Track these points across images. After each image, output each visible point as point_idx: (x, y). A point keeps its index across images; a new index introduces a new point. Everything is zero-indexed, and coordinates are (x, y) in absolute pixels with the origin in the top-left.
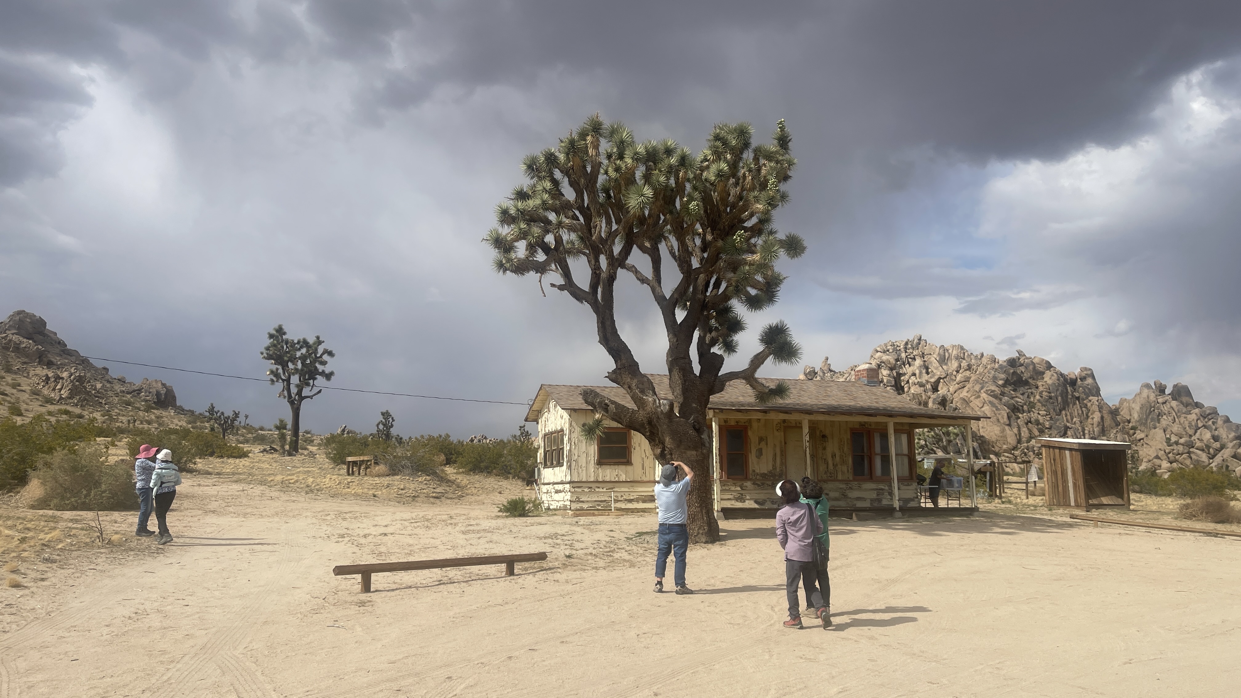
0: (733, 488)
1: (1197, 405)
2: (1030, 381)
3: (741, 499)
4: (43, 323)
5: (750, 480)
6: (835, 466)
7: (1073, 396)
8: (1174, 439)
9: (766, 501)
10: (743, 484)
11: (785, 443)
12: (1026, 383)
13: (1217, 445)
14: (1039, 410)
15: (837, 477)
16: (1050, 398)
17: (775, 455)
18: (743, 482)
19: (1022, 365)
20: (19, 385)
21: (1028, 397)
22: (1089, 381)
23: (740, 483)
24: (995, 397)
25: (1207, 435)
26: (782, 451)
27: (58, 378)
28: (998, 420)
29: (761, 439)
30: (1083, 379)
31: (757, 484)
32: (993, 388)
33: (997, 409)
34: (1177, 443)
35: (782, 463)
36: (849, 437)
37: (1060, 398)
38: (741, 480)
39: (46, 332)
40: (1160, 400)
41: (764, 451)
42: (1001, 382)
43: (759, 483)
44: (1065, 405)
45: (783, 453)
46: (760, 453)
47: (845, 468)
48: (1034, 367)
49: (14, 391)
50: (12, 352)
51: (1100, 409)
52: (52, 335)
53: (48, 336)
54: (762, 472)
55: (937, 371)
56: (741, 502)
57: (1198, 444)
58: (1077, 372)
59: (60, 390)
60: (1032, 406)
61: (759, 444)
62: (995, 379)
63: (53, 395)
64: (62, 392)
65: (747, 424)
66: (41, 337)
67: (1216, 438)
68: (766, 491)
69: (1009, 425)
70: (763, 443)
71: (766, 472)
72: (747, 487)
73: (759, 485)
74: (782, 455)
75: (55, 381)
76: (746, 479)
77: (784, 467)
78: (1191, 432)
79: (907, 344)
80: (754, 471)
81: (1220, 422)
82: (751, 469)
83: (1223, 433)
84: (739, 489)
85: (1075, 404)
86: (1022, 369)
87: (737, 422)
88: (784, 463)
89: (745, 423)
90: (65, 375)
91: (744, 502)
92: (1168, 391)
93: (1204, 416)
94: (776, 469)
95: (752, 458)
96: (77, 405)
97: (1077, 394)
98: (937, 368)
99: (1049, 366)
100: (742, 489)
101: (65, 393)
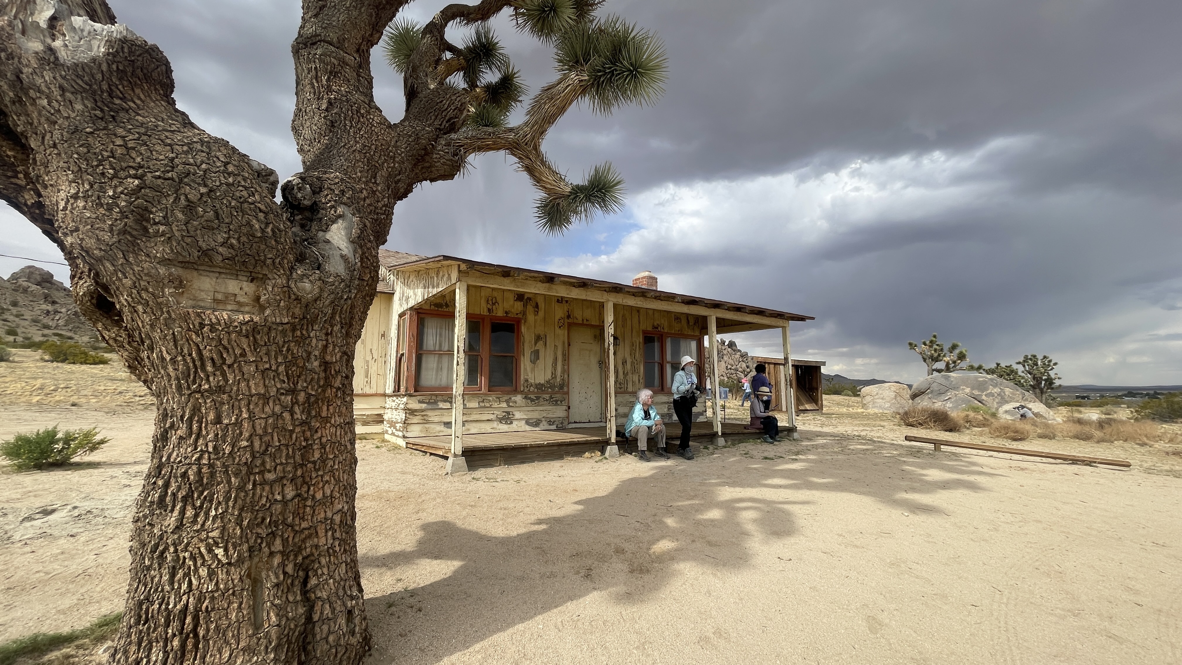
0: (496, 405)
1: (739, 351)
3: (507, 419)
4: (52, 276)
5: (522, 392)
6: (625, 374)
8: (729, 367)
9: (542, 421)
10: (510, 398)
11: (569, 345)
13: (748, 370)
15: (627, 388)
17: (556, 359)
18: (511, 396)
20: (23, 315)
23: (506, 397)
25: (744, 365)
26: (564, 355)
27: (56, 312)
29: (538, 338)
31: (530, 398)
34: (730, 369)
35: (563, 371)
36: (641, 340)
38: (508, 393)
39: (53, 281)
40: (723, 348)
41: (541, 354)
43: (532, 396)
45: (566, 358)
46: (536, 355)
47: (636, 378)
49: (17, 319)
50: (21, 293)
52: (59, 284)
53: (55, 284)
54: (537, 382)
56: (506, 423)
57: (740, 369)
59: (58, 320)
61: (536, 344)
63: (51, 324)
64: (60, 321)
65: (520, 316)
66: (49, 285)
67: (748, 367)
68: (541, 408)
70: (540, 344)
71: (542, 382)
72: (516, 402)
73: (532, 400)
74: (564, 360)
75: (54, 314)
76: (516, 391)
77: (566, 376)
78: (737, 363)
80: (527, 381)
81: (749, 359)
82: (522, 378)
83: (750, 364)
84: (504, 405)
87: (506, 313)
88: (566, 371)
89: (517, 314)
90: (64, 310)
91: (511, 423)
92: (726, 344)
93: (742, 356)
94: (556, 377)
95: (525, 363)
96: (71, 331)
100: (509, 406)
101: (61, 322)
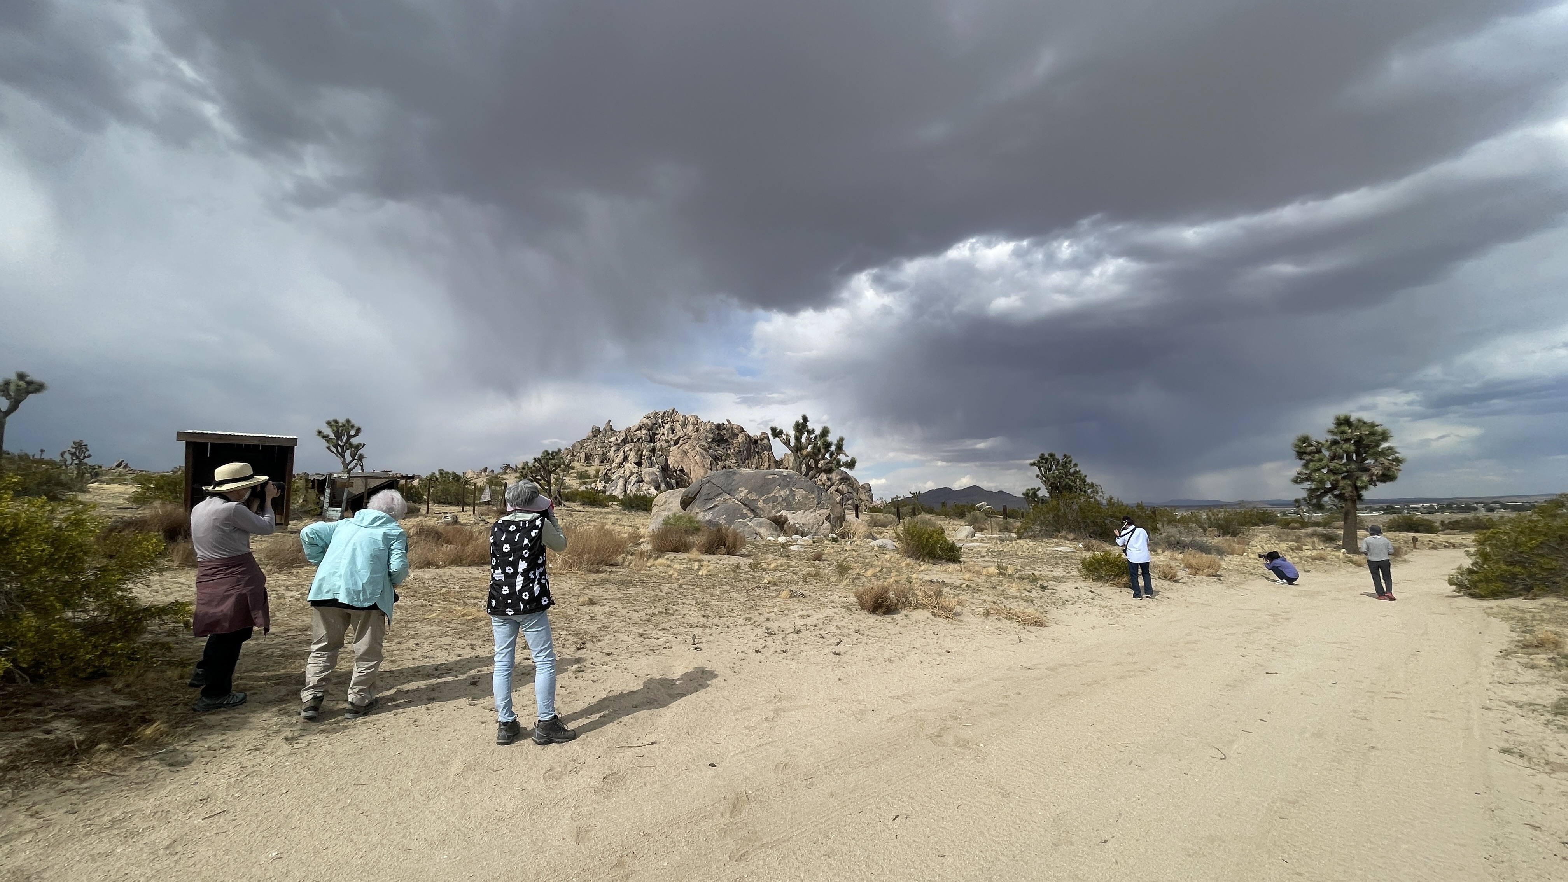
2: (729, 440)
7: (754, 450)
12: (726, 441)
14: (732, 459)
16: (740, 451)
19: (725, 429)
21: (727, 451)
22: (766, 441)
24: (705, 450)
28: (704, 466)
30: (762, 440)
32: (704, 444)
33: (705, 458)
37: (745, 452)
42: (710, 440)
44: (748, 457)
48: (733, 430)
51: (769, 459)
55: (680, 432)
58: (759, 434)
60: (728, 456)
62: (706, 437)
69: (711, 469)
79: (665, 413)
85: (755, 456)
86: (725, 431)
97: (757, 450)
98: (680, 431)
99: (742, 430)
